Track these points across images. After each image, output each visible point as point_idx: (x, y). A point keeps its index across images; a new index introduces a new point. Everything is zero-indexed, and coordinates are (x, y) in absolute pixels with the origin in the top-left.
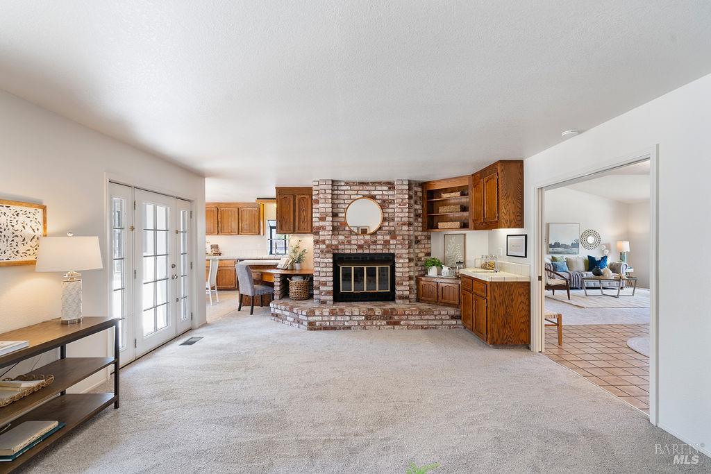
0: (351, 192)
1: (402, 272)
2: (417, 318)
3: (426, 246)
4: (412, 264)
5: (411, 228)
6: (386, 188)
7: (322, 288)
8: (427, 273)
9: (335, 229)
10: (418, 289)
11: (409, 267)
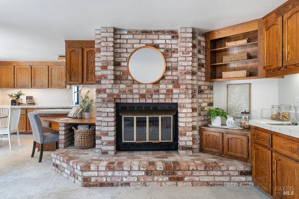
0: (133, 41)
1: (185, 122)
2: (203, 173)
3: (209, 96)
4: (195, 114)
5: (195, 78)
6: (169, 37)
7: (104, 138)
8: (210, 123)
9: (117, 79)
10: (201, 140)
11: (192, 117)
